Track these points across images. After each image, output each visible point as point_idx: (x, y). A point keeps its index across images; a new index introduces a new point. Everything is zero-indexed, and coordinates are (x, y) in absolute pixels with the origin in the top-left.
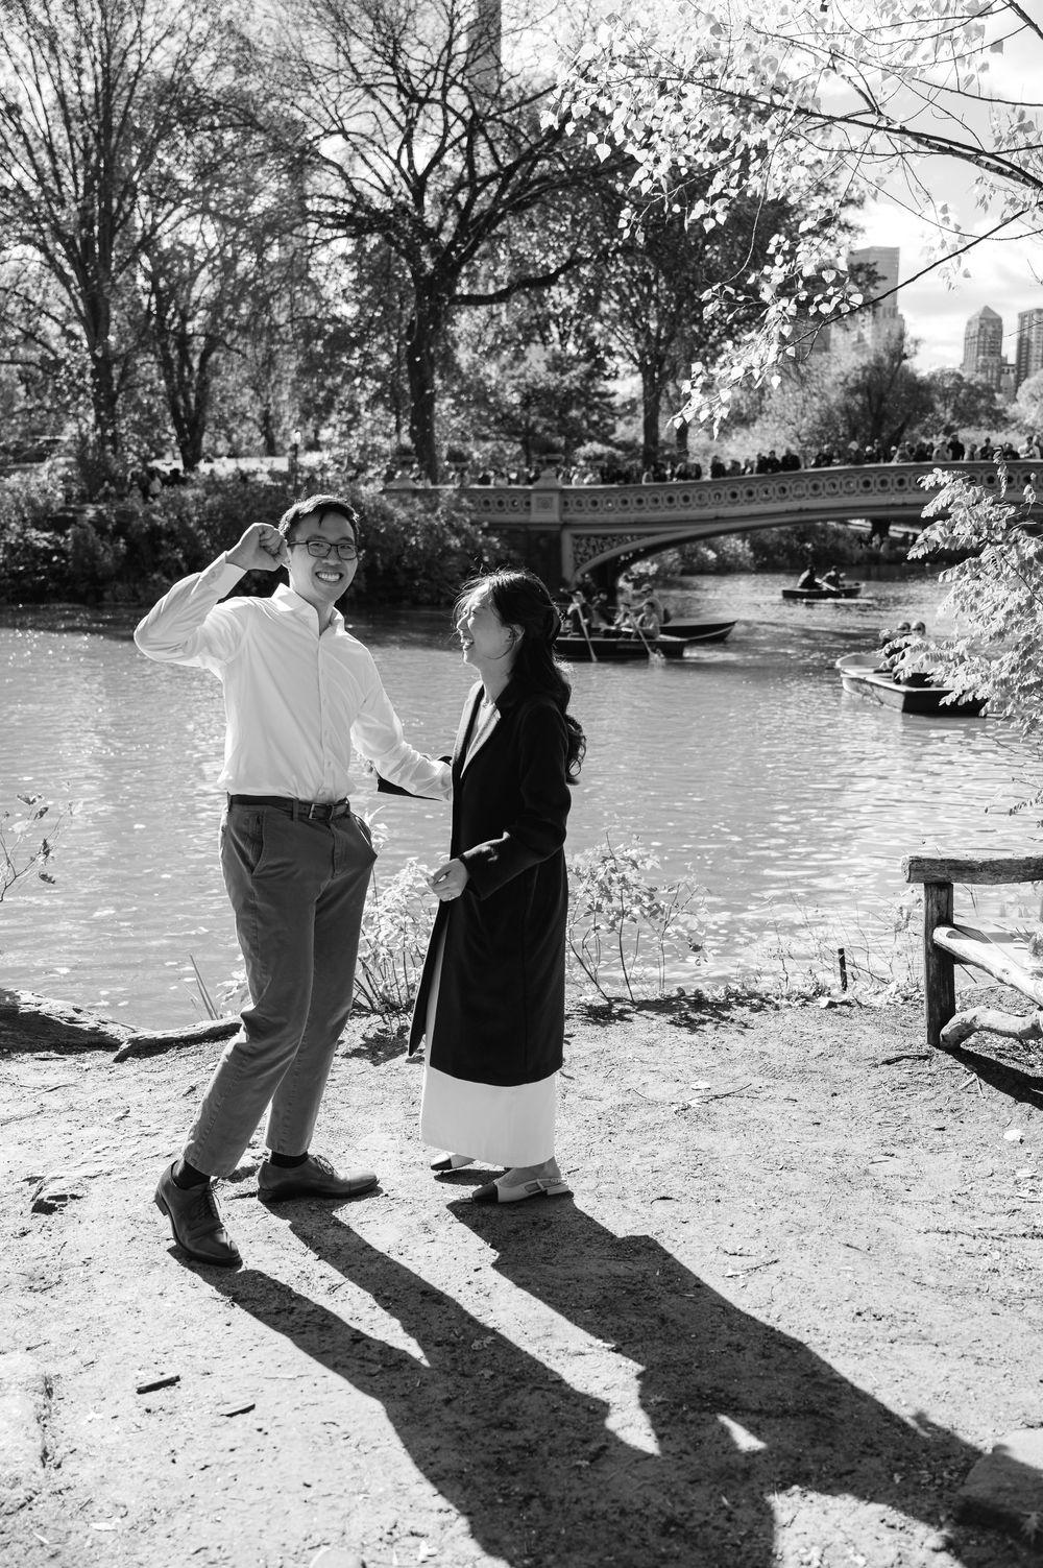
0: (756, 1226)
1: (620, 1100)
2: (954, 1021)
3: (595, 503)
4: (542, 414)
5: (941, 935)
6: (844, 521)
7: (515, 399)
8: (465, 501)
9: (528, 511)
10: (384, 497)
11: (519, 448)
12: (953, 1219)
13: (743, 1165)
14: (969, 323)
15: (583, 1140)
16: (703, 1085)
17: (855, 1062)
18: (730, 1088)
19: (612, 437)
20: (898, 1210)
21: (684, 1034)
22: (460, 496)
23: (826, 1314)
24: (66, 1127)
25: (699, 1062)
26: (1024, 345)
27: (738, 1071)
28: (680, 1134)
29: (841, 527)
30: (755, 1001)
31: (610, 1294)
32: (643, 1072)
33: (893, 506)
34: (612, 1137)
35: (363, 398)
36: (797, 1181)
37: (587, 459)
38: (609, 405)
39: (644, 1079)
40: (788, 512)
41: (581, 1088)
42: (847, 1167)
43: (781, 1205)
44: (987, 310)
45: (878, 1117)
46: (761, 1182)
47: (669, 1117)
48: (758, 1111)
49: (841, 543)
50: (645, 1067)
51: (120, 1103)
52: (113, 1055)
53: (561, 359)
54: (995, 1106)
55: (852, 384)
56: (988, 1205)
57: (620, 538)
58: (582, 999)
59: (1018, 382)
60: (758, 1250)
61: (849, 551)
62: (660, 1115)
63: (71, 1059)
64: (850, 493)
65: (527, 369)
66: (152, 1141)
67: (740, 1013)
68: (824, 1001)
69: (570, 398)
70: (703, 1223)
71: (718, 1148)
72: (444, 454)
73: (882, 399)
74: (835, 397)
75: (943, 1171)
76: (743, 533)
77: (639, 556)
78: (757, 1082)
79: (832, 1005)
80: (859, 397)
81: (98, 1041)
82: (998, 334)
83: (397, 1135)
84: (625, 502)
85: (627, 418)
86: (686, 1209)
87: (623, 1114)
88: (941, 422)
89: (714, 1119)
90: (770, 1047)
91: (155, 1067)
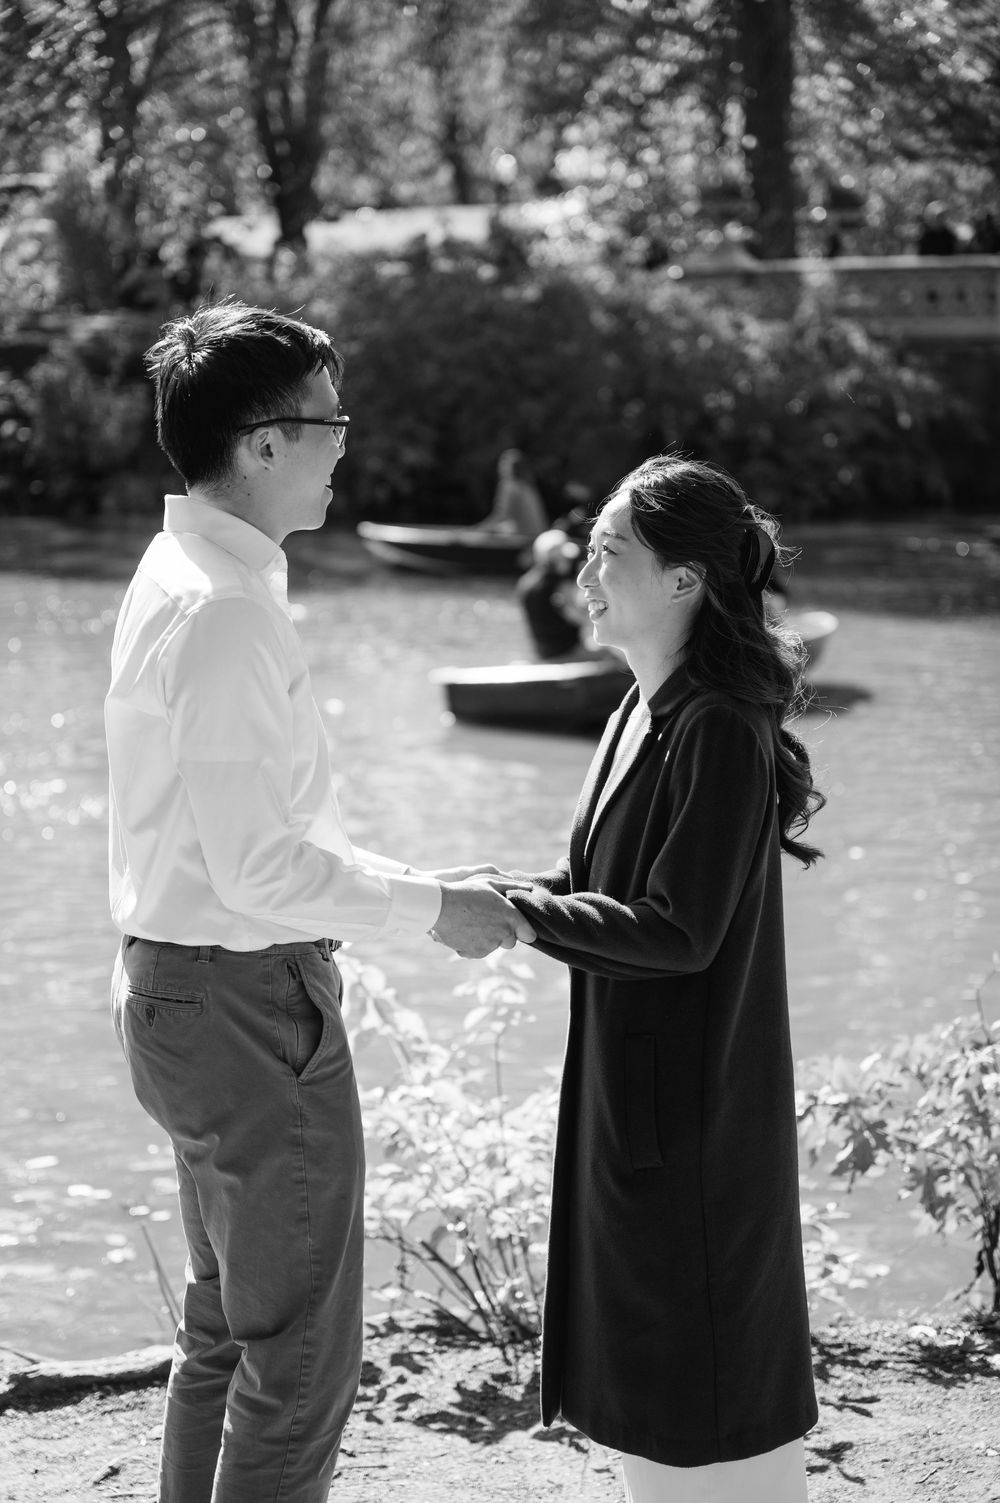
91: (54, 1430)
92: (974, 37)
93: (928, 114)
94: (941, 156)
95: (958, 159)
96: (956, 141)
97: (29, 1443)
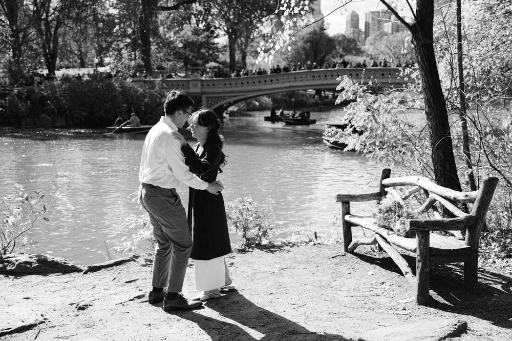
0: (299, 298)
1: (253, 272)
2: (352, 244)
3: (214, 85)
4: (191, 51)
5: (347, 218)
6: (306, 90)
7: (181, 45)
8: (164, 85)
9: (189, 88)
10: (133, 84)
11: (183, 64)
12: (354, 293)
13: (292, 284)
14: (347, 17)
15: (244, 282)
16: (278, 266)
17: (323, 258)
18: (286, 267)
19: (218, 60)
20: (338, 292)
21: (270, 254)
22: (163, 83)
23: (321, 314)
24: (76, 291)
25: (275, 261)
26: (367, 24)
27: (288, 262)
28: (273, 279)
29: (304, 92)
30: (291, 245)
33: (323, 85)
34: (253, 281)
35: (122, 45)
36: (309, 287)
37: (210, 68)
38: (217, 48)
39: (260, 266)
40: (285, 88)
41: (240, 270)
42: (323, 283)
43: (305, 293)
44: (353, 12)
45: (331, 271)
46: (298, 288)
47: (269, 275)
48: (295, 272)
49: (304, 99)
50: (259, 263)
51: (91, 284)
52: (82, 273)
53: (197, 30)
54: (365, 266)
55: (305, 39)
56: (364, 290)
57: (224, 98)
58: (236, 247)
59: (366, 38)
60: (300, 303)
61: (307, 101)
62: (266, 275)
64: (308, 80)
65: (185, 34)
67: (286, 248)
68: (312, 244)
69: (201, 45)
70: (283, 299)
71: (285, 281)
72: (155, 67)
73: (317, 45)
74: (300, 44)
75: (351, 283)
76: (268, 95)
77: (230, 105)
78: (294, 265)
79: (314, 244)
80: (308, 44)
81: (75, 269)
82: (358, 20)
84: (225, 84)
85: (223, 52)
86: (278, 296)
87: (255, 275)
88: (338, 53)
89: (283, 274)
90: (297, 256)
91: (98, 275)
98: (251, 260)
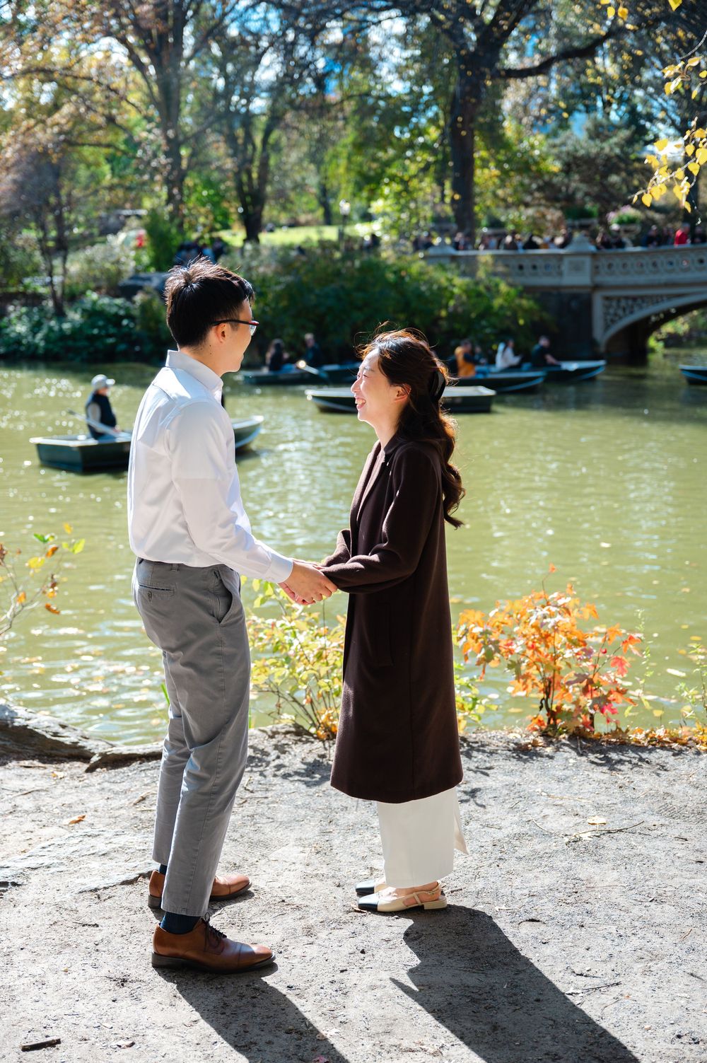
0: (610, 952)
1: (517, 830)
7: (557, 167)
9: (558, 274)
11: (560, 213)
13: (615, 896)
16: (599, 820)
18: (625, 824)
21: (601, 774)
23: (647, 1034)
25: (603, 799)
27: (637, 809)
28: (565, 864)
31: (455, 1001)
32: (547, 805)
34: (501, 862)
36: (663, 913)
39: (546, 811)
41: (485, 817)
43: (641, 934)
46: (627, 911)
47: (559, 848)
48: (645, 847)
50: (550, 801)
51: (80, 808)
52: (86, 766)
53: (603, 127)
58: (511, 736)
60: (604, 971)
62: (552, 845)
63: (51, 768)
66: (93, 841)
69: (611, 165)
70: (561, 945)
71: (597, 878)
78: (653, 820)
81: (77, 754)
83: (308, 849)
86: (548, 931)
87: (518, 843)
89: (601, 851)
91: (118, 779)
92: (555, 151)
93: (534, 186)
94: (540, 205)
95: (548, 207)
96: (547, 199)
97: (106, 785)
98: (530, 788)
